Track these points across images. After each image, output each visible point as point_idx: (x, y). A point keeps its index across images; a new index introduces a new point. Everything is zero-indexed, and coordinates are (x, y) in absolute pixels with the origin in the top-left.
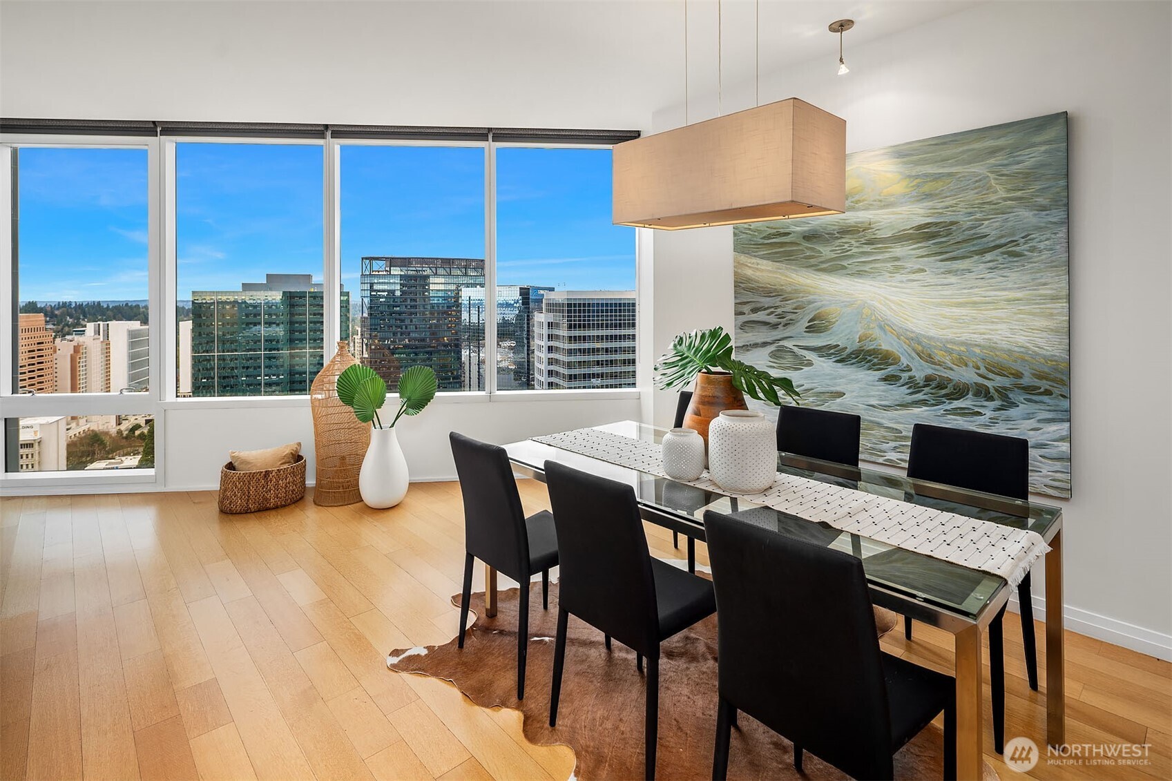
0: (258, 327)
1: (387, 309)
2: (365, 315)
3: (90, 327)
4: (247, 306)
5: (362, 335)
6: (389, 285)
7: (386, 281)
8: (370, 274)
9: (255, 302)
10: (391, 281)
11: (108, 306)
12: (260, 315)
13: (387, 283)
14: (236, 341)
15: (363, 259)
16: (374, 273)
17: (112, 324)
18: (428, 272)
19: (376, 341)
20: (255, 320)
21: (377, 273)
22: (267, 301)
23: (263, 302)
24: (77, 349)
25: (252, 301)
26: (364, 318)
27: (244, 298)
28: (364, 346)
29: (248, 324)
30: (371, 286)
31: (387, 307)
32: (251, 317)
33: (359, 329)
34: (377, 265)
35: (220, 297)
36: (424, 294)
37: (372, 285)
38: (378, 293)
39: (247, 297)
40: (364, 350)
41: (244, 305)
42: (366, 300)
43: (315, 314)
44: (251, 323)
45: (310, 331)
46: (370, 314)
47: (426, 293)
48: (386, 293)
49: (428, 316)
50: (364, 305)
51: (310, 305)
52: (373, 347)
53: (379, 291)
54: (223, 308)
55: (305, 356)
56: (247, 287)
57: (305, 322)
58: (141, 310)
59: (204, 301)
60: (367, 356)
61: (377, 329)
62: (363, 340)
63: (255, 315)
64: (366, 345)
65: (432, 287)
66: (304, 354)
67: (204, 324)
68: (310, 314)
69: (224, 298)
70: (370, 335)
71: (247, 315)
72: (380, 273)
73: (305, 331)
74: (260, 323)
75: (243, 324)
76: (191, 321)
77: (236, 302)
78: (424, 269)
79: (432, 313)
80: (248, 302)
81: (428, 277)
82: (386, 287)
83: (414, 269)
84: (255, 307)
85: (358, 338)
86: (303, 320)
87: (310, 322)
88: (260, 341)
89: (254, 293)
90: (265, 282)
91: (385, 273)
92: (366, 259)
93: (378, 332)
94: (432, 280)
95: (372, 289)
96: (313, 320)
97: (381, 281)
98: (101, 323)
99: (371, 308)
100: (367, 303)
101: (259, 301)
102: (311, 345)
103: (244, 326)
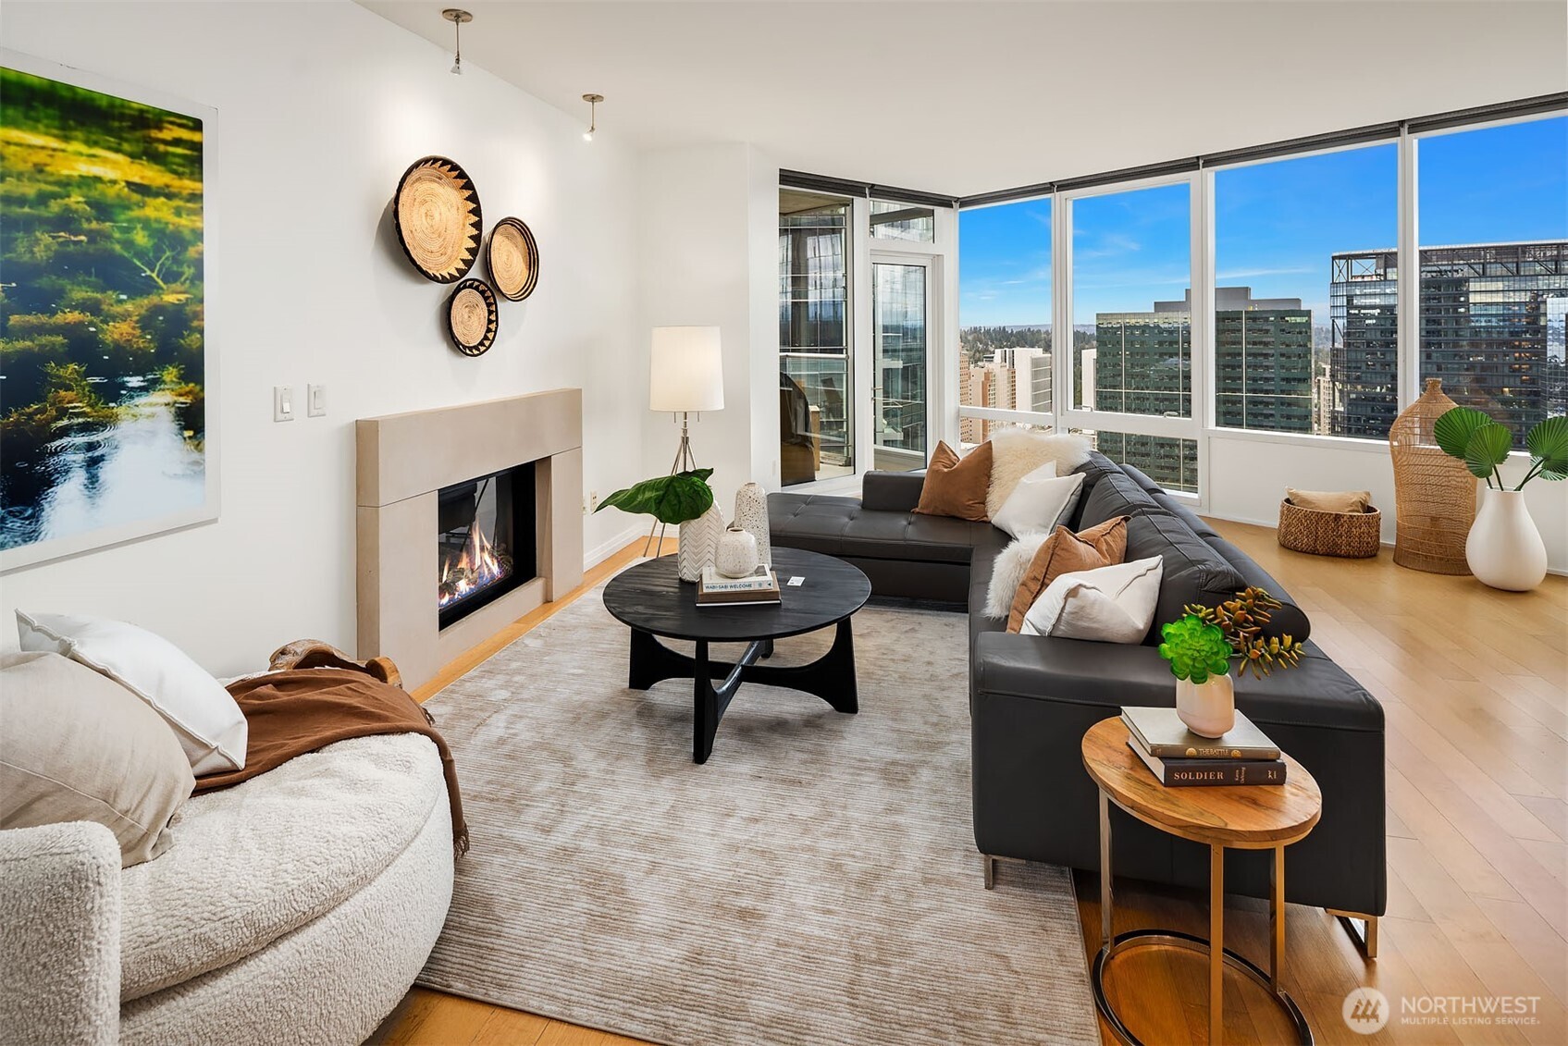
0: (1175, 359)
1: (1379, 337)
2: (1339, 345)
3: (998, 352)
4: (1161, 331)
5: (1332, 376)
6: (1382, 297)
7: (1378, 291)
8: (1347, 282)
9: (1170, 326)
10: (1388, 291)
11: (1012, 332)
12: (1177, 343)
13: (1380, 294)
14: (1148, 376)
15: (1334, 258)
16: (1354, 280)
17: (1017, 350)
18: (1467, 272)
19: (1359, 387)
20: (1171, 350)
21: (1360, 279)
22: (1186, 325)
23: (1181, 326)
24: (987, 375)
25: (1166, 326)
26: (1337, 350)
27: (1156, 321)
28: (1337, 394)
29: (1161, 355)
30: (1348, 301)
31: (1379, 333)
32: (1166, 346)
33: (1328, 368)
34: (1359, 267)
35: (1128, 321)
36: (1455, 310)
37: (1350, 298)
38: (1362, 311)
39: (1160, 320)
40: (1337, 400)
41: (1156, 331)
42: (1341, 323)
43: (1255, 343)
44: (1166, 354)
45: (1248, 367)
46: (1347, 344)
47: (1462, 310)
48: (1379, 311)
49: (1467, 348)
50: (1336, 330)
51: (1247, 330)
52: (1353, 396)
53: (1365, 307)
54: (1132, 333)
55: (1241, 402)
56: (1159, 306)
57: (1240, 354)
58: (1043, 336)
59: (1110, 326)
60: (1342, 409)
61: (1360, 368)
62: (1334, 385)
63: (1171, 343)
64: (1340, 391)
65: (1473, 298)
66: (1238, 399)
67: (1110, 353)
68: (1248, 343)
69: (1133, 321)
70: (1348, 377)
71: (1161, 343)
72: (1366, 279)
73: (1240, 366)
74: (1177, 354)
75: (1155, 354)
76: (1095, 350)
77: (1146, 326)
78: (1455, 268)
79: (1473, 344)
80: (1162, 326)
81: (1467, 280)
82: (1377, 301)
83: (1435, 269)
84: (1170, 332)
85: (1325, 381)
86: (1237, 351)
87: (1248, 355)
88: (1178, 377)
89: (1170, 314)
90: (1184, 300)
91: (1374, 278)
92: (1340, 257)
93: (1363, 373)
94: (1473, 286)
95: (1350, 305)
96: (1253, 351)
97: (1368, 291)
98: (1007, 350)
99: (1348, 334)
100: (1341, 327)
101: (1176, 325)
102: (1249, 387)
103: (1156, 357)
